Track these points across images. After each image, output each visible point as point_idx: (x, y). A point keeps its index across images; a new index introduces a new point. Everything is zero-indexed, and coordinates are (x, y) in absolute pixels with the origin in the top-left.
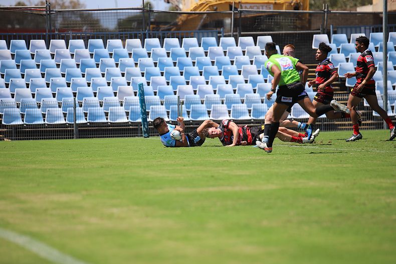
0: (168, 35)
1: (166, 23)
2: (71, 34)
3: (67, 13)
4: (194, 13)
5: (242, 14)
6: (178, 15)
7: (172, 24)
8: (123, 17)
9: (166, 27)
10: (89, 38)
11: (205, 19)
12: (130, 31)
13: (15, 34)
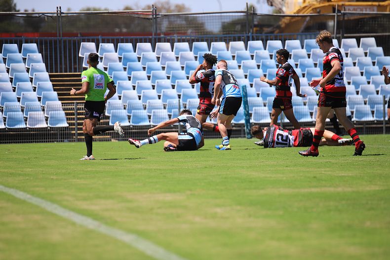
0: (271, 37)
1: (269, 26)
2: (176, 37)
3: (173, 17)
4: (298, 16)
5: (346, 16)
6: (281, 18)
7: (275, 26)
8: (227, 20)
9: (269, 29)
10: (193, 41)
11: (308, 22)
12: (234, 34)
13: (122, 37)
